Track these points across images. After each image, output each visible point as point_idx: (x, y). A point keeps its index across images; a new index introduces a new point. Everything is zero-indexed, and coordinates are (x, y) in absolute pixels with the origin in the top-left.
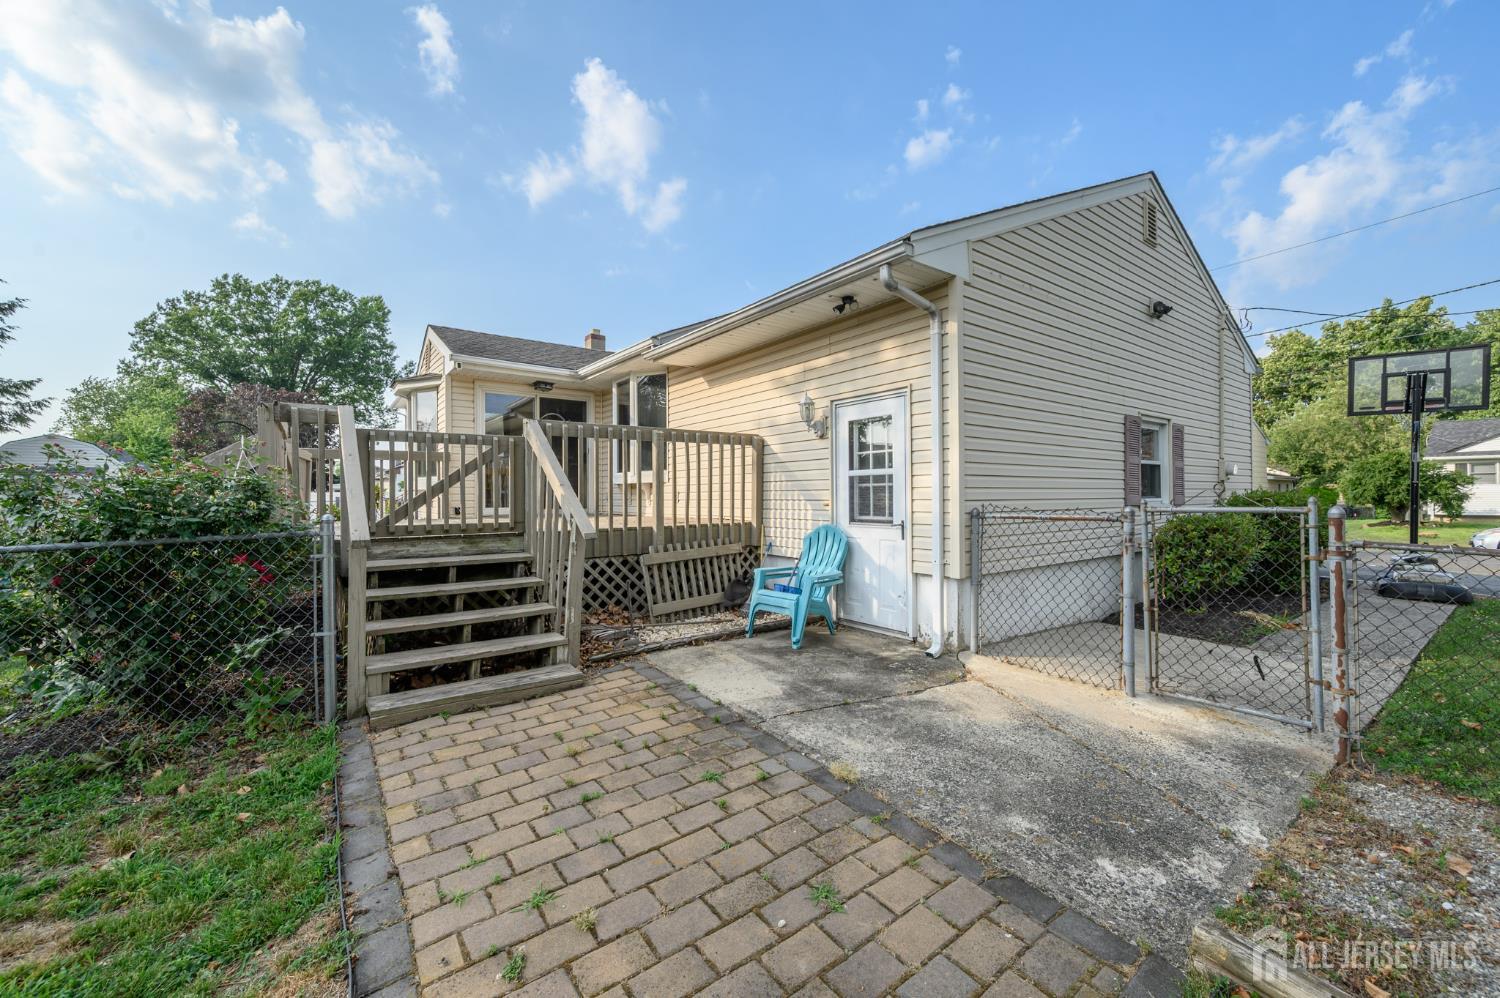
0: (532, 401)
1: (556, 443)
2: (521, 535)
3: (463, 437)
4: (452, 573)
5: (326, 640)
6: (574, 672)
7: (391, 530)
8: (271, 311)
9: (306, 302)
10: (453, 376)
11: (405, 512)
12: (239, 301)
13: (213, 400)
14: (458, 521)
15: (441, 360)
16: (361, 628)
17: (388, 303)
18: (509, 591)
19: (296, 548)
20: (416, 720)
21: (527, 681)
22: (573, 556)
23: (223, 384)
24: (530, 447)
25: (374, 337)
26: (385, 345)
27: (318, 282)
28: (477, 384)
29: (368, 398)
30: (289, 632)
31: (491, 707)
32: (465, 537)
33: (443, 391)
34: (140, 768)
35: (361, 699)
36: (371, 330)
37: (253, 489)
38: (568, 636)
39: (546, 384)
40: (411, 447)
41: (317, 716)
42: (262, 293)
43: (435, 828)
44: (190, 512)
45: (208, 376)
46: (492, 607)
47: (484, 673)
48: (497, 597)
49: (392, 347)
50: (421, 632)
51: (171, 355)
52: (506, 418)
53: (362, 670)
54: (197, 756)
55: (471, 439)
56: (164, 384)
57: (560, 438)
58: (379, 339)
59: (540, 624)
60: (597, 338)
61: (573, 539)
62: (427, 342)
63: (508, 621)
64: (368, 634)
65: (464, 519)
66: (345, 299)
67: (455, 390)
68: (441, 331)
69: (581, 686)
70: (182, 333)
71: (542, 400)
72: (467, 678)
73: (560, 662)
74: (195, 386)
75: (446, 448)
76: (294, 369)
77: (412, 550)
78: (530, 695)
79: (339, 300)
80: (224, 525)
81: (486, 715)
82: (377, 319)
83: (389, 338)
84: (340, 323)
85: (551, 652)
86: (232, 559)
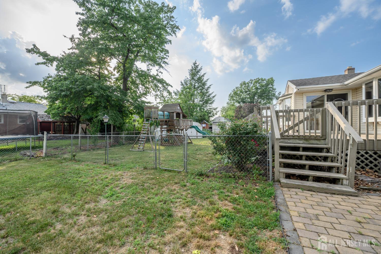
0: (323, 96)
1: (340, 109)
2: (325, 139)
3: (299, 110)
4: (301, 149)
5: (270, 161)
6: (353, 190)
7: (283, 136)
8: (250, 87)
9: (256, 83)
10: (296, 93)
11: (287, 131)
12: (244, 87)
13: (240, 107)
14: (297, 134)
15: (292, 89)
16: (278, 159)
17: (274, 79)
18: (320, 157)
19: (264, 139)
20: (293, 188)
21: (331, 187)
22: (351, 148)
23: (242, 104)
24: (328, 111)
25: (271, 87)
26: (273, 89)
27: (259, 78)
28: (304, 94)
29: (269, 103)
30: (259, 157)
31: (318, 192)
32: (304, 139)
33: (293, 97)
34: (237, 179)
35: (278, 178)
36: (270, 86)
37: (255, 125)
38: (348, 176)
39: (329, 90)
40: (283, 114)
41: (268, 179)
42: (248, 84)
43: (306, 223)
44: (244, 130)
45: (239, 103)
46: (314, 161)
47: (313, 181)
48: (316, 158)
49: (275, 89)
50: (292, 164)
51: (234, 100)
52: (312, 103)
53: (278, 171)
54: (246, 180)
55: (301, 110)
56: (233, 105)
57: (341, 107)
58: (272, 88)
59: (334, 170)
60: (351, 70)
61: (351, 142)
62: (288, 85)
63: (320, 166)
64: (280, 162)
65: (299, 133)
66: (264, 80)
67: (297, 97)
68: (292, 82)
69: (357, 196)
70: (235, 95)
71: (327, 95)
72: (308, 181)
73: (345, 185)
74: (237, 105)
75: (294, 113)
76: (254, 98)
77: (289, 141)
78: (333, 193)
79: (263, 81)
80: (250, 133)
81: (316, 194)
82: (272, 83)
83: (274, 87)
84: (263, 86)
85: (341, 180)
86: (251, 140)
